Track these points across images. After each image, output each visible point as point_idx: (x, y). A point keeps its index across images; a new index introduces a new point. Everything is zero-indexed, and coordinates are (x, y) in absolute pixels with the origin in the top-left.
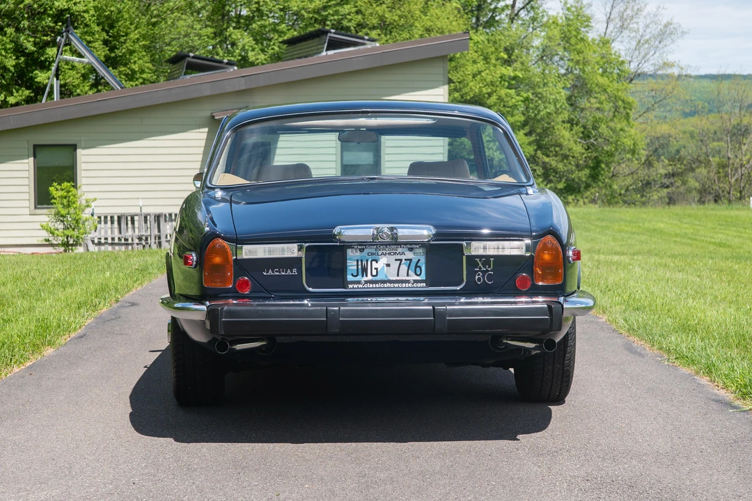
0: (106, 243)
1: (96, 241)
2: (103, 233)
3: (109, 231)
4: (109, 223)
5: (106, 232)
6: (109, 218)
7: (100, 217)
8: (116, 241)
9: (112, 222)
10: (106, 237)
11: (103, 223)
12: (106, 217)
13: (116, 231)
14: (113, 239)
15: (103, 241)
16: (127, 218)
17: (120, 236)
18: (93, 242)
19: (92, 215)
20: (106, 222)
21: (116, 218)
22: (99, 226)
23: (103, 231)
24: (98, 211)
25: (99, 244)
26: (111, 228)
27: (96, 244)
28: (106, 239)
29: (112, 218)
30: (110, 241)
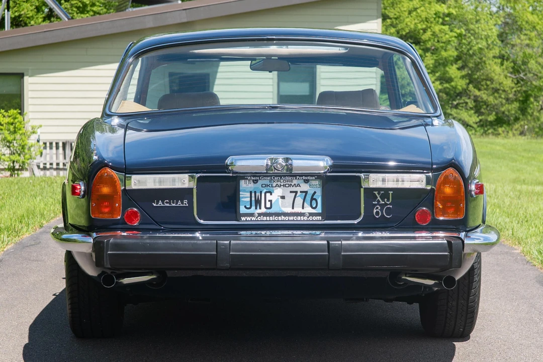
0: (51, 168)
1: (42, 166)
2: (48, 158)
3: (54, 157)
4: (54, 148)
5: (51, 158)
6: (54, 145)
7: (45, 144)
8: (61, 166)
9: (57, 148)
10: (51, 162)
11: (48, 148)
12: (51, 144)
13: (61, 157)
14: (58, 164)
15: (48, 166)
16: (71, 144)
17: (65, 161)
18: (38, 167)
19: (38, 141)
20: (51, 148)
21: (61, 145)
22: (44, 151)
23: (48, 157)
24: (44, 138)
25: (45, 168)
26: (57, 154)
27: (42, 169)
28: (51, 164)
29: (57, 144)
30: (55, 166)
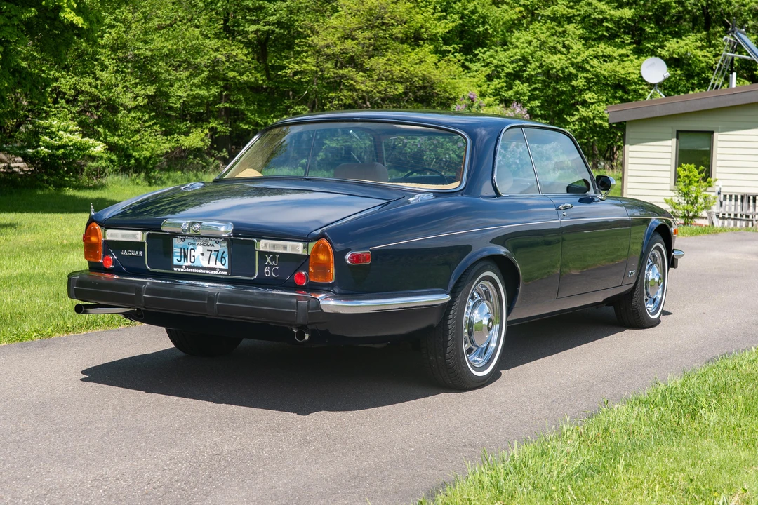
0: (729, 218)
1: (721, 216)
2: (727, 210)
3: (733, 207)
4: (733, 200)
5: (730, 209)
6: (733, 197)
7: (725, 196)
8: (739, 217)
9: (736, 200)
10: (736, 213)
11: (728, 200)
12: (731, 196)
13: (739, 209)
14: (736, 215)
15: (727, 216)
16: (749, 198)
17: (742, 213)
18: (718, 216)
19: (719, 193)
20: (730, 200)
21: (739, 197)
22: (724, 203)
23: (727, 208)
24: (725, 190)
25: (723, 218)
26: (735, 206)
27: (720, 219)
28: (730, 215)
29: (736, 196)
30: (732, 216)
